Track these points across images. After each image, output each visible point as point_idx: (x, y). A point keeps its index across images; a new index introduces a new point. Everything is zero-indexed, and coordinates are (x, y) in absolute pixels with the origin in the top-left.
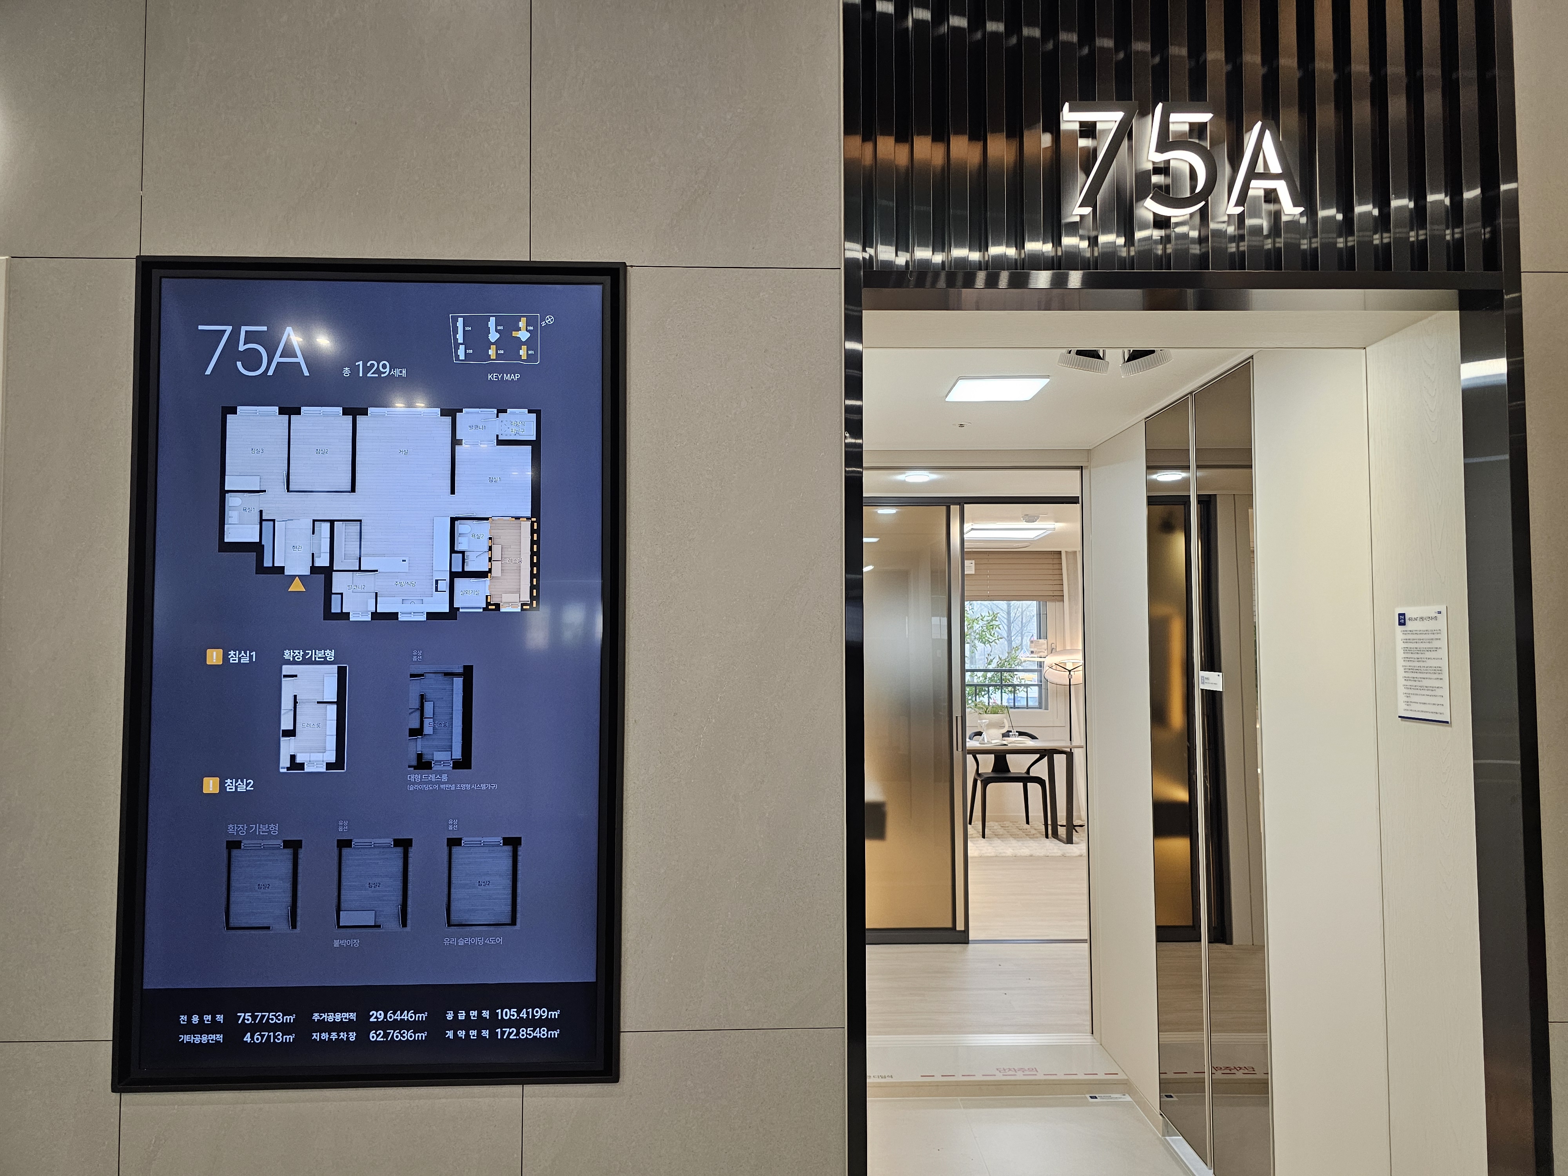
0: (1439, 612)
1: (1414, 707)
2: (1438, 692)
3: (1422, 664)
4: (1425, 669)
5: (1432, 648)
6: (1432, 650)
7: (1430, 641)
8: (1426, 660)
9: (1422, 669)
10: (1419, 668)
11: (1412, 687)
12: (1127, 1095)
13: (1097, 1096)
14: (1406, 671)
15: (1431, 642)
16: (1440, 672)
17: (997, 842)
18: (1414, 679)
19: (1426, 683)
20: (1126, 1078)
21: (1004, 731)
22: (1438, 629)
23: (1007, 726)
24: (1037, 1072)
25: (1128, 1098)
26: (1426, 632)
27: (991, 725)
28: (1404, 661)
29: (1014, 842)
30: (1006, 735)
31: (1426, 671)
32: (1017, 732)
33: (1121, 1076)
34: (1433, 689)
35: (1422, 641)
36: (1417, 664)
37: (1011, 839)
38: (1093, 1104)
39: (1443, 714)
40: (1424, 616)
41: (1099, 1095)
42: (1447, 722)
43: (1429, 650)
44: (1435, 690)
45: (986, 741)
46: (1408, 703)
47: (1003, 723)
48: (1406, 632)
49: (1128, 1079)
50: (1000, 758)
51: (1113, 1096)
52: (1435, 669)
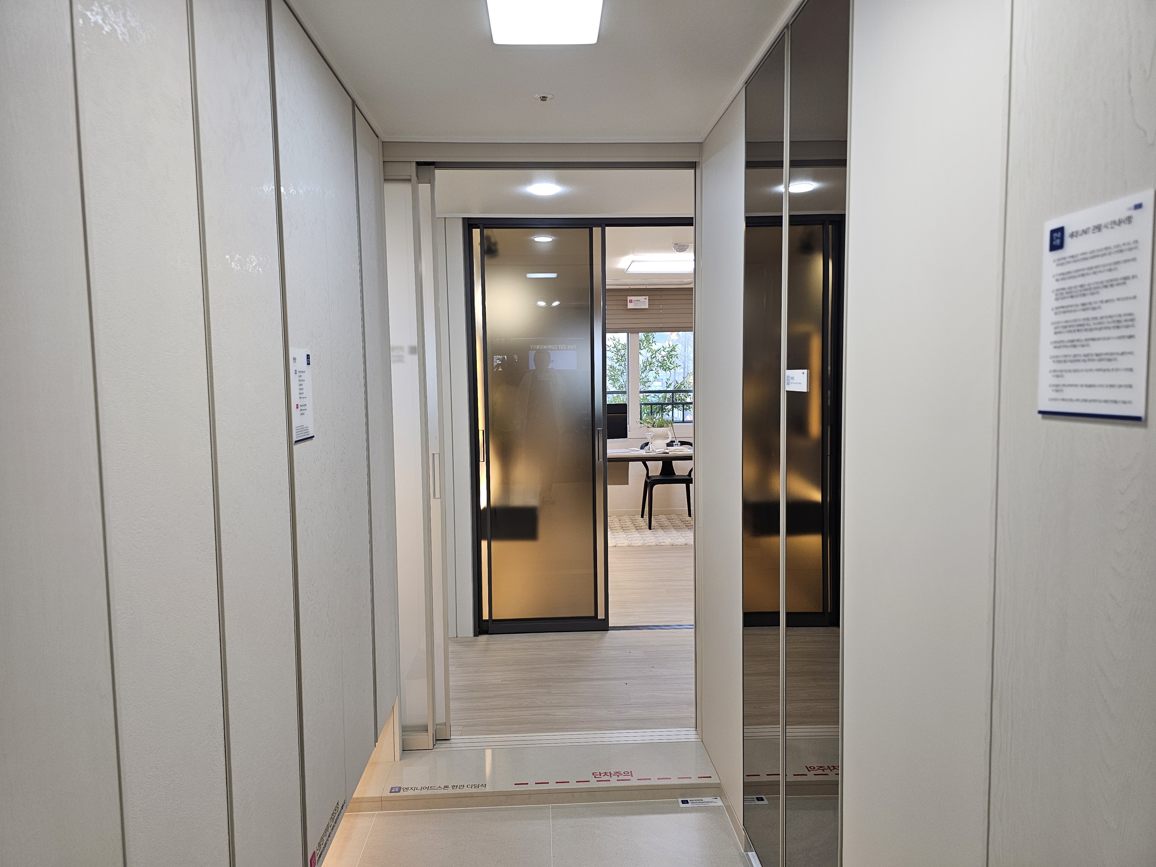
0: (1138, 206)
1: (1069, 393)
2: (1123, 362)
3: (1090, 314)
4: (1096, 321)
5: (1116, 280)
6: (1114, 283)
7: (1113, 267)
8: (1099, 304)
9: (1091, 322)
10: (1086, 322)
11: (1068, 359)
12: (719, 798)
13: (688, 799)
14: (1058, 330)
15: (1116, 269)
16: (1130, 323)
17: (660, 533)
18: (1073, 344)
19: (1096, 348)
20: (719, 782)
21: (668, 441)
22: (1131, 240)
23: (670, 436)
24: (632, 776)
25: (719, 802)
26: (1106, 251)
27: (656, 437)
28: (1056, 313)
29: (674, 533)
30: (670, 444)
31: (1099, 326)
32: (679, 442)
33: (715, 780)
34: (1110, 357)
35: (1095, 270)
36: (1081, 315)
37: (673, 529)
38: (683, 811)
39: (1130, 402)
40: (1102, 221)
41: (692, 799)
42: (1138, 419)
43: (1110, 284)
44: (1115, 359)
45: (651, 450)
46: (1058, 388)
47: (668, 435)
48: (1063, 261)
49: (720, 783)
50: (667, 462)
51: (705, 799)
52: (1119, 318)
